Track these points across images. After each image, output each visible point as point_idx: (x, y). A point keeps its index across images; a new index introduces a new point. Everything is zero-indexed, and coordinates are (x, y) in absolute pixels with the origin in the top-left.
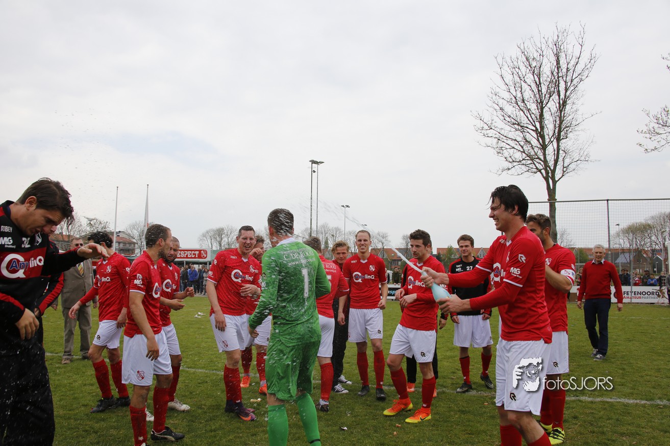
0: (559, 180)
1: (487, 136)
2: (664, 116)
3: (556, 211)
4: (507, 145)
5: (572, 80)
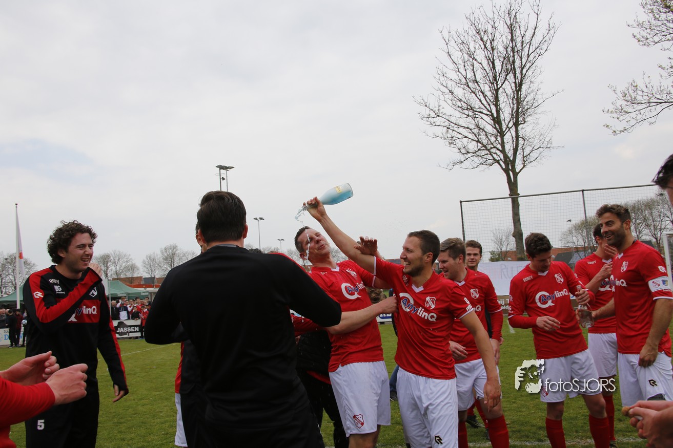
0: (520, 172)
1: (434, 124)
2: (631, 92)
3: (521, 208)
4: (458, 134)
5: (528, 55)
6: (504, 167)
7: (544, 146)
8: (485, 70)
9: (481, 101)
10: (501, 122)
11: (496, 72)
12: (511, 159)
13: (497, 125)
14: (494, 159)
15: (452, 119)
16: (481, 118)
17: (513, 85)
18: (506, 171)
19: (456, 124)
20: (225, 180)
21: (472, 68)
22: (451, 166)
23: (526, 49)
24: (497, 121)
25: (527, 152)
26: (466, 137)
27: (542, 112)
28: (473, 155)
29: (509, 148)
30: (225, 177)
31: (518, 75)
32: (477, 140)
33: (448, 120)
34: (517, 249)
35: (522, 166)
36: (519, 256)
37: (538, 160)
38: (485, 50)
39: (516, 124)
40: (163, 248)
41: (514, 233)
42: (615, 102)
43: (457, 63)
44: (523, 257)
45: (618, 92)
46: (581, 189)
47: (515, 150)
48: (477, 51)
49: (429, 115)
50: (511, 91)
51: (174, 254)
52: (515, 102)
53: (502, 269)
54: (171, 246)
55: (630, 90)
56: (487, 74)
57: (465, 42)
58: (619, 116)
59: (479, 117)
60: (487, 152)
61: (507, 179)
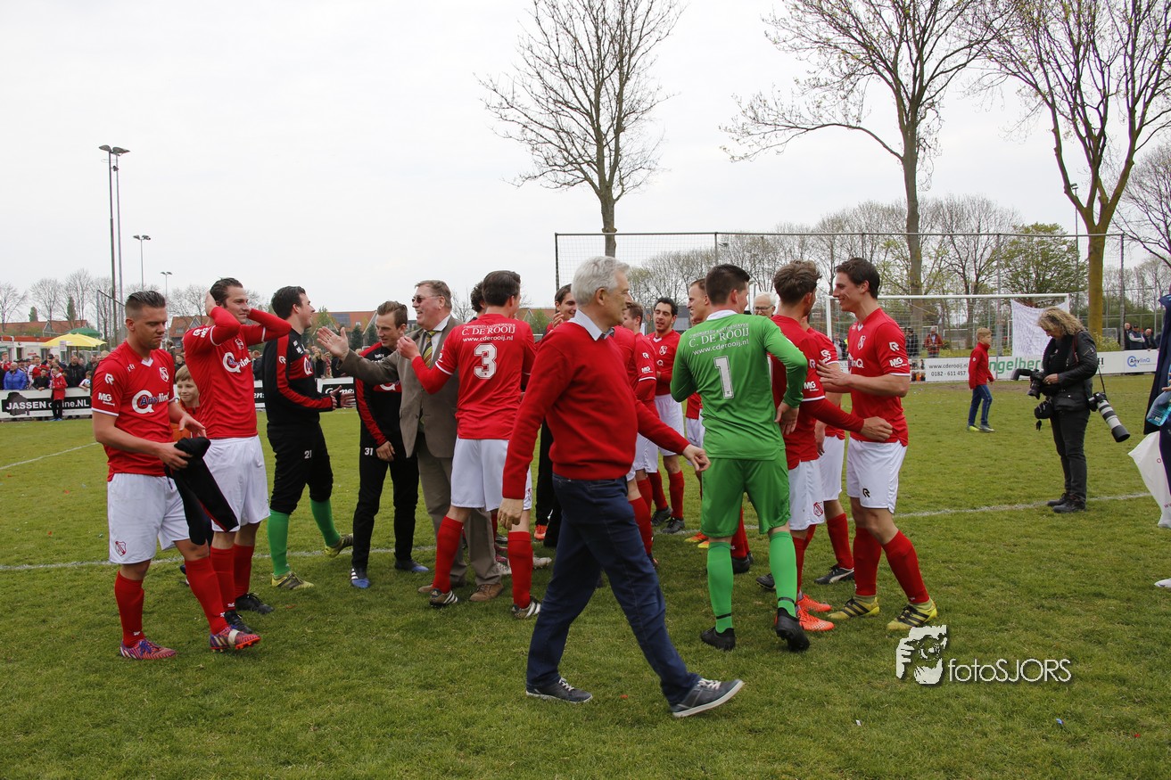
0: (617, 200)
1: (505, 118)
4: (539, 136)
6: (598, 189)
12: (608, 181)
15: (531, 114)
18: (601, 195)
19: (535, 122)
22: (519, 181)
33: (525, 115)
35: (620, 192)
39: (617, 132)
43: (548, 34)
49: (499, 104)
61: (602, 208)
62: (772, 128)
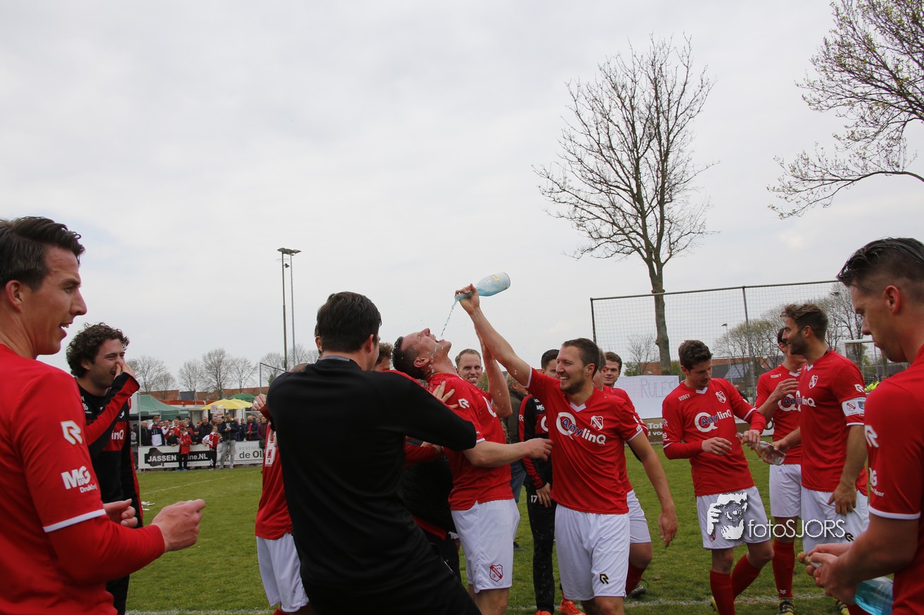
0: (665, 262)
1: (558, 201)
2: (801, 166)
3: (666, 308)
4: (588, 214)
5: (676, 118)
6: (645, 256)
7: (696, 230)
8: (622, 134)
9: (617, 173)
10: (642, 199)
11: (637, 137)
12: (655, 246)
13: (637, 203)
14: (634, 246)
15: (581, 195)
16: (618, 194)
17: (658, 153)
18: (649, 262)
19: (585, 201)
20: (289, 268)
21: (606, 131)
22: (579, 254)
23: (674, 110)
24: (637, 198)
25: (674, 237)
26: (599, 218)
27: (693, 189)
28: (607, 240)
29: (652, 232)
30: (289, 264)
31: (664, 141)
32: (612, 221)
33: (576, 196)
34: (661, 360)
35: (668, 255)
36: (664, 369)
37: (688, 248)
38: (623, 109)
39: (661, 203)
40: (207, 354)
41: (657, 340)
42: (782, 178)
43: (588, 124)
44: (669, 370)
45: (785, 165)
46: (742, 286)
47: (660, 235)
48: (612, 110)
49: (553, 189)
50: (655, 161)
51: (220, 362)
52: (660, 175)
53: (643, 386)
54: (216, 351)
55: (800, 163)
56: (626, 139)
57: (598, 99)
58: (787, 195)
59: (615, 192)
60: (624, 237)
61: (650, 272)
62: (818, 183)
